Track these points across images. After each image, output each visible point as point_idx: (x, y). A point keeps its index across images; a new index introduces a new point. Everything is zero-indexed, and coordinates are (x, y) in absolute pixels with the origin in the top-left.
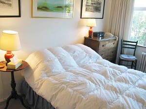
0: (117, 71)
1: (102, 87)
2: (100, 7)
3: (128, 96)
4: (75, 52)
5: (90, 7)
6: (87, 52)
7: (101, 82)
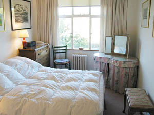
0: (62, 74)
1: (58, 90)
2: (27, 17)
3: (84, 90)
4: (17, 65)
5: (19, 18)
6: (28, 63)
7: (55, 86)
